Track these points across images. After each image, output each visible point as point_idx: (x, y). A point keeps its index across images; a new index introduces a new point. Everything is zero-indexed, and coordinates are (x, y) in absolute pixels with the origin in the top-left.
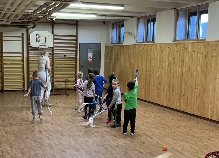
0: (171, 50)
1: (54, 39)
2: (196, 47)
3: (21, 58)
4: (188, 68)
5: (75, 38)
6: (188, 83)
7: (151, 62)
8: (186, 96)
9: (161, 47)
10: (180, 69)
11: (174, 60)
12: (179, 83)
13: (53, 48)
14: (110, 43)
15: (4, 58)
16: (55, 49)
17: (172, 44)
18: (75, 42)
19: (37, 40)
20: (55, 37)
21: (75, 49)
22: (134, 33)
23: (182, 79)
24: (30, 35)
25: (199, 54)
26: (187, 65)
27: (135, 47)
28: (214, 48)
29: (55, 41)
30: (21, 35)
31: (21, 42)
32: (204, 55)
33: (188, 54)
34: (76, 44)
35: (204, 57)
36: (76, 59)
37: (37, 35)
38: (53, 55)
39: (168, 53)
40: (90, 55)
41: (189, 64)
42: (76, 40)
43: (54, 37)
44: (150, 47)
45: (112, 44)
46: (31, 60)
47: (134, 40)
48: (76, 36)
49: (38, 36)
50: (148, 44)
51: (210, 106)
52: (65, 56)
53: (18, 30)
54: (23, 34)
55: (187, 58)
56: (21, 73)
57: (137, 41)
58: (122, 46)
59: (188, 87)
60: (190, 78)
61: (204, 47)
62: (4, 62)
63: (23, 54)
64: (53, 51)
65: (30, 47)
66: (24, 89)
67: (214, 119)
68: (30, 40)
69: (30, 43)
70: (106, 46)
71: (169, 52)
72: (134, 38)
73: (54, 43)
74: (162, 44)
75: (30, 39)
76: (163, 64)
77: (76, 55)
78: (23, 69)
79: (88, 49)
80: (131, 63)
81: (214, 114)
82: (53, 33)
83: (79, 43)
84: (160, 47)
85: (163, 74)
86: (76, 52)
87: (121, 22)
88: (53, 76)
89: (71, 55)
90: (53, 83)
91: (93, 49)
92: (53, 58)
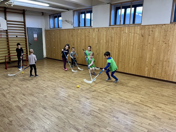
0: (108, 32)
1: (8, 24)
2: (133, 29)
4: (125, 44)
5: (23, 24)
6: (125, 53)
7: (89, 40)
8: (124, 62)
9: (99, 30)
10: (117, 44)
11: (112, 39)
12: (117, 54)
13: (7, 30)
14: (49, 28)
16: (8, 31)
17: (109, 28)
18: (23, 26)
20: (8, 22)
22: (71, 21)
23: (119, 51)
25: (136, 34)
26: (124, 42)
27: (74, 30)
28: (151, 29)
29: (8, 25)
32: (140, 34)
33: (125, 35)
34: (25, 28)
35: (141, 36)
36: (26, 39)
38: (7, 36)
39: (105, 34)
40: (35, 36)
41: (126, 41)
42: (25, 25)
43: (7, 23)
44: (88, 30)
45: (50, 28)
47: (72, 26)
48: (24, 22)
50: (86, 28)
51: (147, 68)
52: (17, 36)
55: (124, 37)
57: (74, 26)
58: (61, 29)
59: (125, 57)
60: (127, 50)
61: (141, 29)
64: (7, 33)
67: (151, 76)
70: (45, 30)
71: (106, 33)
72: (72, 25)
73: (8, 27)
74: (99, 28)
76: (101, 41)
77: (26, 36)
79: (34, 32)
81: (151, 74)
82: (6, 19)
83: (27, 28)
84: (97, 30)
85: (101, 48)
86: (25, 33)
87: (57, 14)
88: (9, 52)
89: (21, 36)
90: (9, 57)
91: (37, 32)
92: (7, 38)
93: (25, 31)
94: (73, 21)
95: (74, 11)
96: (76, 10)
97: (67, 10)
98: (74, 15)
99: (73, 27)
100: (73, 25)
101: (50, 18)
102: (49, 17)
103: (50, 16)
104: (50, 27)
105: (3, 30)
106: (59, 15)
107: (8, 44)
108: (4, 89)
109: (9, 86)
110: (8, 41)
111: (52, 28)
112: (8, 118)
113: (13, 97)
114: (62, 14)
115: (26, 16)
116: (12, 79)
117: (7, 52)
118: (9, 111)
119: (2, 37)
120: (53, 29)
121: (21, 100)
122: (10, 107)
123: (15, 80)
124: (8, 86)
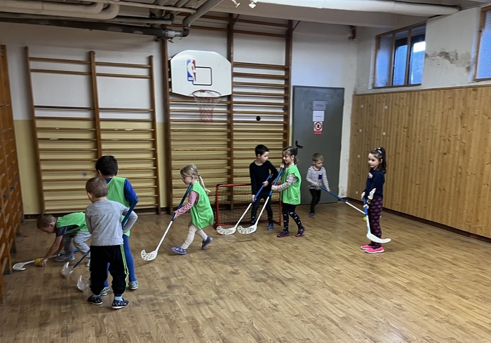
1: (234, 75)
3: (147, 126)
5: (282, 73)
13: (229, 97)
14: (370, 87)
15: (103, 125)
16: (234, 100)
18: (283, 82)
19: (189, 75)
20: (237, 70)
21: (282, 101)
22: (468, 54)
24: (169, 61)
29: (237, 79)
30: (144, 62)
31: (145, 82)
34: (287, 89)
36: (286, 126)
37: (189, 62)
38: (230, 116)
40: (318, 116)
42: (287, 79)
43: (232, 70)
45: (374, 88)
46: (174, 131)
48: (287, 68)
49: (191, 64)
52: (258, 118)
53: (136, 47)
54: (150, 59)
56: (150, 166)
57: (475, 76)
62: (103, 136)
63: (153, 113)
64: (229, 106)
65: (172, 94)
66: (159, 205)
68: (170, 77)
69: (170, 83)
70: (356, 95)
72: (468, 69)
73: (234, 85)
75: (170, 72)
77: (286, 117)
78: (155, 154)
79: (315, 103)
82: (229, 58)
83: (294, 87)
86: (286, 108)
87: (409, 28)
88: (230, 172)
89: (273, 116)
90: (230, 190)
91: (323, 103)
92: (230, 126)
93: (286, 98)
94: (473, 55)
95: (483, 12)
98: (482, 26)
99: (470, 77)
100: (472, 72)
101: (378, 48)
102: (374, 42)
103: (379, 38)
104: (373, 84)
105: (217, 95)
106: (414, 32)
107: (230, 145)
110: (230, 135)
111: (380, 85)
114: (430, 29)
115: (295, 45)
116: (230, 269)
117: (224, 171)
119: (212, 121)
120: (383, 90)
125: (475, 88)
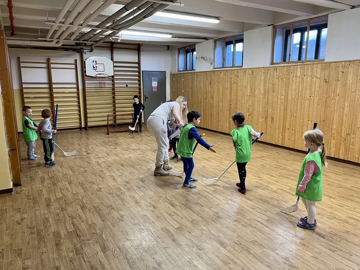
0: (268, 76)
1: (114, 67)
2: (309, 70)
3: (75, 90)
4: (297, 96)
5: (137, 65)
6: (296, 113)
7: (237, 90)
8: (293, 129)
9: (253, 72)
10: (283, 97)
11: (274, 87)
12: (282, 114)
13: (113, 77)
14: (177, 71)
15: (54, 90)
16: (115, 77)
17: (269, 68)
18: (137, 69)
19: (94, 67)
20: (115, 64)
21: (138, 78)
22: (211, 58)
23: (286, 109)
24: (85, 62)
25: (315, 79)
26: (294, 92)
28: (340, 70)
29: (115, 69)
30: (73, 62)
31: (74, 71)
32: (322, 79)
33: (296, 79)
34: (139, 72)
35: (323, 82)
36: (140, 89)
37: (93, 61)
38: (113, 85)
39: (263, 78)
40: (155, 84)
41: (297, 91)
42: (139, 68)
43: (113, 65)
44: (235, 73)
46: (88, 92)
47: (210, 66)
48: (139, 63)
49: (95, 63)
50: (232, 70)
51: (333, 142)
52: (127, 85)
53: (69, 55)
54: (76, 60)
55: (294, 84)
56: (77, 108)
58: (195, 73)
59: (296, 120)
60: (299, 108)
61: (323, 69)
62: (55, 95)
63: (78, 84)
64: (113, 81)
65: (86, 75)
66: (81, 126)
67: (341, 157)
68: (85, 68)
69: (85, 71)
70: (171, 74)
71: (265, 77)
72: (211, 64)
73: (115, 71)
74: (254, 68)
75: (85, 66)
76: (256, 92)
77: (140, 85)
78: (79, 103)
79: (153, 78)
80: (208, 92)
81: (341, 152)
82: (112, 60)
83: (143, 71)
84: (250, 72)
85: (256, 103)
86: (139, 81)
87: (190, 46)
88: (114, 110)
89: (134, 84)
91: (157, 78)
92: (113, 89)
93: (139, 76)
94: (213, 58)
95: (215, 41)
96: (219, 39)
97: (205, 40)
98: (215, 47)
99: (212, 67)
100: (213, 65)
101: (179, 53)
102: (177, 51)
103: (179, 50)
105: (107, 76)
106: (192, 48)
107: (114, 98)
108: (99, 158)
109: (108, 154)
110: (114, 93)
111: (181, 70)
112: (98, 185)
113: (109, 166)
114: (197, 47)
115: (142, 53)
116: (113, 147)
117: (112, 109)
118: (101, 179)
119: (105, 87)
120: (182, 72)
121: (118, 170)
122: (103, 176)
123: (116, 148)
124: (106, 155)
125: (214, 71)
